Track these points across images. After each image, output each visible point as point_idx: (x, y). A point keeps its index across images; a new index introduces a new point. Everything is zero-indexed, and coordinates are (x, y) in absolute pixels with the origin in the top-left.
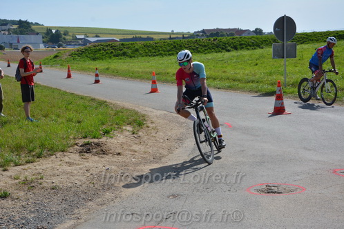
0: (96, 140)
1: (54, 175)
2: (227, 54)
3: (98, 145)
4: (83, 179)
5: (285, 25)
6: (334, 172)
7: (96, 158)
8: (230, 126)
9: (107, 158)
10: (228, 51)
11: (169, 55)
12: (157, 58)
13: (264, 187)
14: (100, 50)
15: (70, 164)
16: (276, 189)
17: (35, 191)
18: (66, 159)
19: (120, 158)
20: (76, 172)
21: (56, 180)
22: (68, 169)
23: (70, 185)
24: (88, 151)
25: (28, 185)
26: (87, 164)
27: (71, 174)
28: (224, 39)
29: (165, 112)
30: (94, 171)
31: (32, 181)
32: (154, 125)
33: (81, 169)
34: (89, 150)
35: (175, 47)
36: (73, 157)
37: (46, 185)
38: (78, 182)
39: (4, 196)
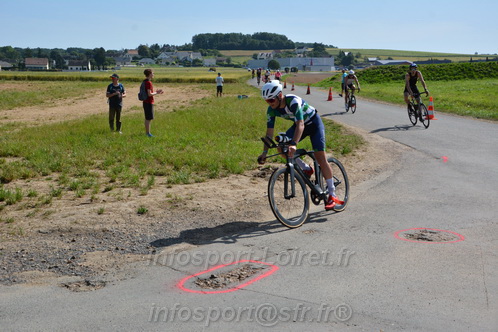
1: (205, 197)
4: (232, 204)
7: (266, 183)
8: (445, 160)
11: (455, 79)
12: (440, 82)
13: (418, 232)
14: (378, 73)
15: (234, 186)
16: (428, 235)
17: (175, 211)
18: (235, 182)
20: (230, 196)
21: (203, 203)
22: (227, 191)
23: (214, 208)
24: (262, 175)
25: (174, 203)
26: (251, 189)
27: (224, 197)
29: (390, 141)
30: (248, 197)
31: (180, 200)
32: (364, 153)
33: (238, 193)
34: (264, 174)
35: (463, 70)
36: (244, 180)
37: (190, 206)
38: (224, 207)
39: (141, 212)
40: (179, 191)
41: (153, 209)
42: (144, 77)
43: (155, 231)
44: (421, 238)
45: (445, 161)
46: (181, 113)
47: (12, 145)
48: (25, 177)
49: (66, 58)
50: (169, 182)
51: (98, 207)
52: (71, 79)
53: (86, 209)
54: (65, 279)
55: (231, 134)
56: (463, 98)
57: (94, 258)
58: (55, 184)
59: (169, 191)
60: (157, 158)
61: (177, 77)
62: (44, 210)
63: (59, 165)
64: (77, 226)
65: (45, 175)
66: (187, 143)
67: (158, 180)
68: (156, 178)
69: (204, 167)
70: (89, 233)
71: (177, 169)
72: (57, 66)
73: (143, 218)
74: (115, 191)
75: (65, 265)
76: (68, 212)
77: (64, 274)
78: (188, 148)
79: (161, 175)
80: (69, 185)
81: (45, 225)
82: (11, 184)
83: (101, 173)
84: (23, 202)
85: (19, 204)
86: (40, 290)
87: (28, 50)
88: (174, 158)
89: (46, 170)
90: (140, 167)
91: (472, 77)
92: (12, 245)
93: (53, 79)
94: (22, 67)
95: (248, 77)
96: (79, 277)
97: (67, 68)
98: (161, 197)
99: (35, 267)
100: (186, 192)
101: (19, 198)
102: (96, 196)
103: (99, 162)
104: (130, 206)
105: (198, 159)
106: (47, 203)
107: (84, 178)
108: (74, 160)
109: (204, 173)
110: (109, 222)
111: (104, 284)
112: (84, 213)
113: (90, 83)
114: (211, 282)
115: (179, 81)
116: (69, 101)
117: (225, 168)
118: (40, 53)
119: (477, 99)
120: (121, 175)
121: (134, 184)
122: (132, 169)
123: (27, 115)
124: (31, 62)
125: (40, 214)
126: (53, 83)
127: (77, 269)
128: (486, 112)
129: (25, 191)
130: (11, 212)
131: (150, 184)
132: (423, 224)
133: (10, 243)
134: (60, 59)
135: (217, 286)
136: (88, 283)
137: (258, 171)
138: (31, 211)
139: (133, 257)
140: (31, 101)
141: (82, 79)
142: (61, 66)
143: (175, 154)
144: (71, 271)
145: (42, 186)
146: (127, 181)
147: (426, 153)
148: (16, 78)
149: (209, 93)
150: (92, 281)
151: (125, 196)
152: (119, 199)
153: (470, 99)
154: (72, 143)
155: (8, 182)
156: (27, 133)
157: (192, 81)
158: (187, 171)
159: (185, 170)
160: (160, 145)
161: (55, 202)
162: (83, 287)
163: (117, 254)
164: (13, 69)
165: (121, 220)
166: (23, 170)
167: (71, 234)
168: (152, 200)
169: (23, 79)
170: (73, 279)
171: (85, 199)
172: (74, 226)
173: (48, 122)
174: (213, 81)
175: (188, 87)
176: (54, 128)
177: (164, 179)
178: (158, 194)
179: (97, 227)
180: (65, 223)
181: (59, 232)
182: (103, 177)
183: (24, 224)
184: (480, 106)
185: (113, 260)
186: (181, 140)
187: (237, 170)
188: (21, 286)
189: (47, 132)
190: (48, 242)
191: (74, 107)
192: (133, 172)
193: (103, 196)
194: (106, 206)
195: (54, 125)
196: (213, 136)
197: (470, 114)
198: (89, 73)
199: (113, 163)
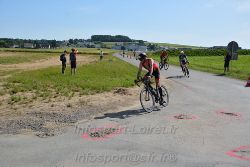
0: (124, 88)
1: (95, 100)
2: (218, 57)
3: (124, 90)
4: (105, 103)
5: (233, 45)
6: (218, 112)
7: (120, 95)
9: (124, 96)
10: (220, 56)
11: (193, 56)
13: (179, 115)
15: (106, 96)
16: (183, 117)
17: (82, 106)
18: (107, 95)
19: (129, 97)
20: (105, 100)
21: (94, 103)
22: (104, 98)
23: (98, 105)
24: (118, 92)
25: (82, 103)
26: (113, 98)
27: (102, 101)
28: (218, 50)
30: (112, 101)
31: (85, 102)
33: (108, 99)
35: (196, 53)
36: (111, 94)
37: (88, 104)
38: (102, 104)
39: (69, 106)
40: (85, 98)
41: (73, 105)
42: (72, 52)
43: (74, 114)
44: (180, 118)
45: (189, 88)
46: (86, 66)
47: (18, 78)
48: (22, 91)
49: (40, 44)
50: (80, 94)
51: (51, 104)
52: (42, 52)
53: (46, 105)
54: (38, 133)
55: (106, 75)
56: (196, 63)
57: (49, 125)
58: (34, 94)
59: (80, 98)
60: (76, 84)
61: (85, 52)
62: (29, 104)
63: (36, 86)
64: (43, 111)
65: (30, 90)
66: (88, 78)
67: (76, 93)
68: (75, 92)
69: (94, 88)
70: (48, 114)
71: (84, 89)
72: (37, 47)
73: (69, 109)
74: (58, 97)
75: (38, 127)
76: (39, 105)
77: (37, 131)
78: (88, 80)
79: (77, 91)
80: (40, 95)
81: (30, 111)
82: (17, 94)
83: (53, 90)
84: (21, 101)
85: (20, 102)
86: (27, 137)
87: (25, 40)
88: (82, 85)
89: (31, 88)
90: (69, 88)
91: (199, 55)
92: (17, 119)
93: (35, 52)
94: (23, 47)
95: (113, 53)
96: (43, 132)
97: (40, 48)
98: (77, 100)
99: (25, 128)
100: (87, 98)
101: (20, 100)
102: (51, 99)
103: (52, 86)
104: (64, 104)
105: (92, 85)
106: (31, 102)
107: (46, 92)
108: (42, 85)
109: (95, 91)
110: (56, 110)
111: (53, 135)
112: (46, 106)
113: (49, 54)
114: (96, 135)
115: (85, 53)
116: (41, 61)
117: (103, 89)
118: (30, 41)
119: (201, 64)
120: (61, 91)
121: (66, 95)
122: (66, 89)
123: (24, 66)
124: (26, 45)
125: (28, 106)
126: (35, 54)
127: (43, 129)
128: (205, 69)
129: (22, 97)
130: (16, 105)
131: (73, 95)
132: (180, 113)
133: (16, 118)
134: (38, 44)
135: (99, 136)
136: (47, 135)
137: (116, 90)
138: (24, 105)
139: (65, 124)
140: (26, 60)
141: (46, 52)
142: (38, 47)
143: (83, 83)
144: (40, 129)
145: (29, 95)
146: (63, 94)
147: (182, 84)
148: (20, 51)
149: (97, 59)
150: (48, 134)
151: (62, 99)
152: (60, 101)
153: (198, 64)
154: (42, 78)
155: (16, 93)
156: (24, 73)
157: (90, 54)
158: (88, 90)
159: (87, 89)
160: (77, 79)
161: (34, 101)
162: (45, 136)
163: (58, 123)
164: (19, 47)
165: (61, 109)
166: (21, 88)
167: (40, 114)
168: (73, 101)
169: (23, 52)
170: (41, 133)
171: (46, 100)
172: (42, 111)
173: (32, 69)
174: (99, 54)
175: (89, 56)
176: (35, 71)
177: (78, 93)
178: (76, 99)
179: (51, 112)
180: (38, 110)
181: (36, 114)
182: (54, 92)
183: (21, 110)
184: (202, 66)
185: (57, 126)
186: (86, 78)
187: (108, 90)
188: (20, 135)
189: (32, 73)
190: (31, 118)
191: (43, 63)
192: (66, 90)
193: (53, 100)
194: (55, 103)
195: (35, 70)
196: (98, 76)
197: (198, 70)
198: (49, 50)
199: (58, 86)
